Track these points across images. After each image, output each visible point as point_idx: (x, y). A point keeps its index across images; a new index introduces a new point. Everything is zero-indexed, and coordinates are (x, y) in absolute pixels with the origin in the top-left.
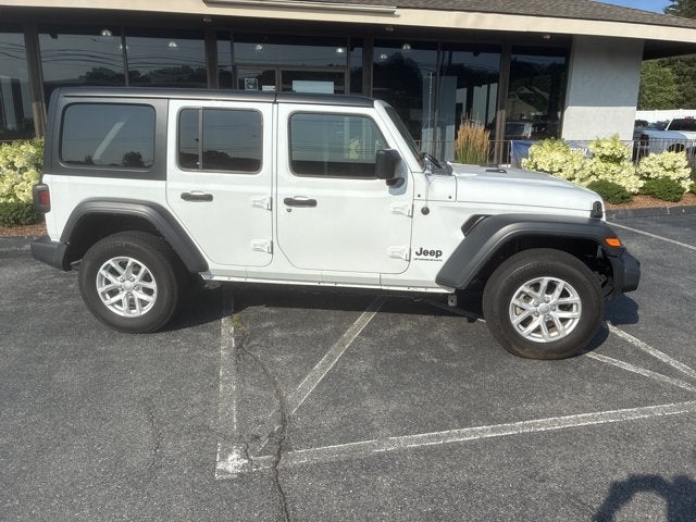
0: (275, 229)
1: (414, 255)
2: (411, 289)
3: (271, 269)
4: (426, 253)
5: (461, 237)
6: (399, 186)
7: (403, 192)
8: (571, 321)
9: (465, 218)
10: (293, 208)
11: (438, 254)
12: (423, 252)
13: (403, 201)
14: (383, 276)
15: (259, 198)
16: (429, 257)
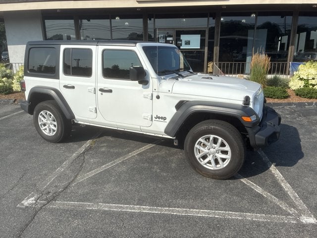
0: (97, 103)
1: (154, 119)
2: (156, 135)
3: (97, 120)
4: (159, 118)
5: (175, 111)
6: (146, 84)
7: (148, 87)
8: (227, 160)
9: (177, 102)
10: (103, 93)
11: (165, 119)
12: (157, 117)
13: (148, 92)
14: (142, 128)
15: (90, 88)
16: (160, 120)
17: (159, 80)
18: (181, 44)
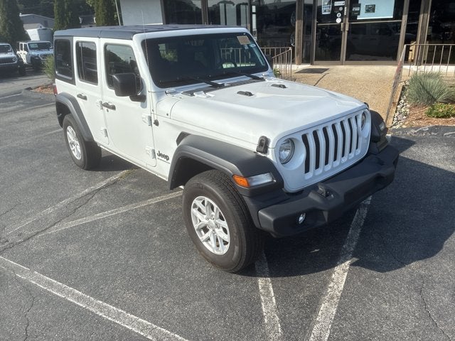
0: (106, 122)
9: (178, 133)
10: (109, 110)
12: (160, 154)
15: (97, 101)
16: (163, 159)
17: (159, 95)
18: (359, 13)
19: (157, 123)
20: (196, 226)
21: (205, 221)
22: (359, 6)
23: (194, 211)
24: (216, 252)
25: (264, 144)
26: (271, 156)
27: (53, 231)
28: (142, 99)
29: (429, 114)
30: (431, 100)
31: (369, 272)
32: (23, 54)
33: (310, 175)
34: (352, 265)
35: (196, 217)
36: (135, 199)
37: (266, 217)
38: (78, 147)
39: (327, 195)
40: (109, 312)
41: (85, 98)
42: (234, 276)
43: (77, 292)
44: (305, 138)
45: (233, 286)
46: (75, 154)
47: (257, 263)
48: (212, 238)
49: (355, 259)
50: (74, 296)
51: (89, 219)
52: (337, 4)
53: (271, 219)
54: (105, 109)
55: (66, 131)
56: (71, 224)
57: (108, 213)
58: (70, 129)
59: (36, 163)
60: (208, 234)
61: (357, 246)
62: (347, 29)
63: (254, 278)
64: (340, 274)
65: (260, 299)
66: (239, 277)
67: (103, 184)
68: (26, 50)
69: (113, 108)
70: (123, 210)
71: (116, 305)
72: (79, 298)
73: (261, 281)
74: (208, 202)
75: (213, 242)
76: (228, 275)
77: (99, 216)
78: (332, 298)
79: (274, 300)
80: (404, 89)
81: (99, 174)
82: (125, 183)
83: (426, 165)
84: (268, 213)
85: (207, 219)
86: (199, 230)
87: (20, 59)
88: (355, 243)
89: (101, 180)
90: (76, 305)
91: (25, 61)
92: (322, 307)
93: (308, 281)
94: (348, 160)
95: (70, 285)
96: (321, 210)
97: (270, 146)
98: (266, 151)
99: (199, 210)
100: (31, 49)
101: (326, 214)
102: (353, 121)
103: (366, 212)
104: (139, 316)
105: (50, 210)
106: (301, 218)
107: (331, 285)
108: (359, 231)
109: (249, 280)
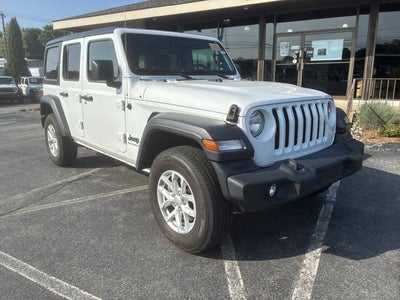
1: (127, 140)
16: (133, 142)
19: (130, 107)
20: (161, 205)
21: (170, 198)
22: (312, 49)
23: (160, 188)
24: (181, 232)
25: (234, 112)
26: (241, 124)
27: (19, 213)
28: (118, 85)
29: (381, 134)
30: (382, 123)
31: (342, 259)
32: (23, 87)
33: (279, 152)
34: (323, 252)
35: (162, 195)
36: (105, 190)
37: (235, 184)
38: (56, 144)
39: (298, 169)
40: (61, 287)
41: (67, 95)
42: (199, 258)
43: (30, 267)
44: (275, 112)
45: (197, 267)
46: (53, 152)
47: (223, 247)
48: (177, 218)
49: (326, 247)
50: (27, 271)
51: (57, 205)
52: (293, 48)
53: (241, 186)
54: (83, 101)
55: (47, 130)
56: (38, 208)
57: (76, 200)
58: (51, 127)
59: (16, 160)
60: (174, 212)
61: (327, 235)
62: (302, 68)
63: (220, 261)
64: (312, 261)
65: (226, 280)
66: (204, 259)
67: (76, 177)
68: (26, 83)
69: (91, 99)
70: (91, 198)
71: (70, 282)
72: (31, 273)
73: (227, 264)
74: (176, 175)
75: (178, 221)
76: (193, 257)
77: (67, 202)
78: (305, 282)
79: (242, 283)
80: (354, 116)
81: (73, 171)
82: (96, 178)
83: (385, 173)
84: (238, 179)
85: (174, 196)
86: (165, 210)
87: (20, 91)
88: (324, 233)
89: (74, 175)
90: (26, 279)
91: (24, 93)
92: (295, 291)
93: (277, 266)
94: (316, 145)
95: (24, 261)
96: (293, 182)
97: (241, 114)
98: (236, 120)
99: (166, 187)
100: (31, 83)
101: (297, 187)
102: (320, 107)
103: (332, 207)
104: (93, 293)
105: (20, 196)
106: (272, 191)
107: (304, 270)
108: (327, 223)
109: (214, 263)
